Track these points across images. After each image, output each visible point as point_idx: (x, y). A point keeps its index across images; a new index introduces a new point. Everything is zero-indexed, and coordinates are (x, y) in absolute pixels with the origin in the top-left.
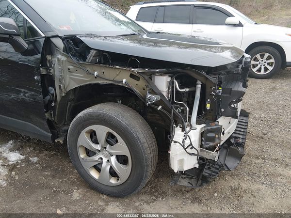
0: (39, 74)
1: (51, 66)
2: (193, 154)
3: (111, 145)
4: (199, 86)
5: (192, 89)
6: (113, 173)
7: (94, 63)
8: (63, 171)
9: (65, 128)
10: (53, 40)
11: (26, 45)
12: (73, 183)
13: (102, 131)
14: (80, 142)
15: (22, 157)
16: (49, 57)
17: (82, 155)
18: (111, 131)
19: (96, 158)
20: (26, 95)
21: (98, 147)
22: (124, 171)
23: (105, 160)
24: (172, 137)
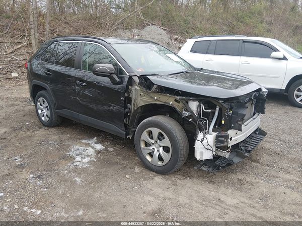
0: (124, 96)
1: (130, 92)
2: (209, 149)
3: (160, 140)
4: (218, 109)
5: (213, 110)
6: (160, 158)
7: (155, 92)
8: (129, 158)
9: (134, 129)
10: (134, 78)
11: (118, 80)
12: (135, 164)
13: (156, 131)
14: (142, 138)
15: (103, 147)
16: (130, 87)
17: (143, 146)
18: (161, 131)
19: (151, 148)
20: (114, 108)
21: (153, 141)
22: (167, 157)
23: (156, 150)
24: (196, 137)
